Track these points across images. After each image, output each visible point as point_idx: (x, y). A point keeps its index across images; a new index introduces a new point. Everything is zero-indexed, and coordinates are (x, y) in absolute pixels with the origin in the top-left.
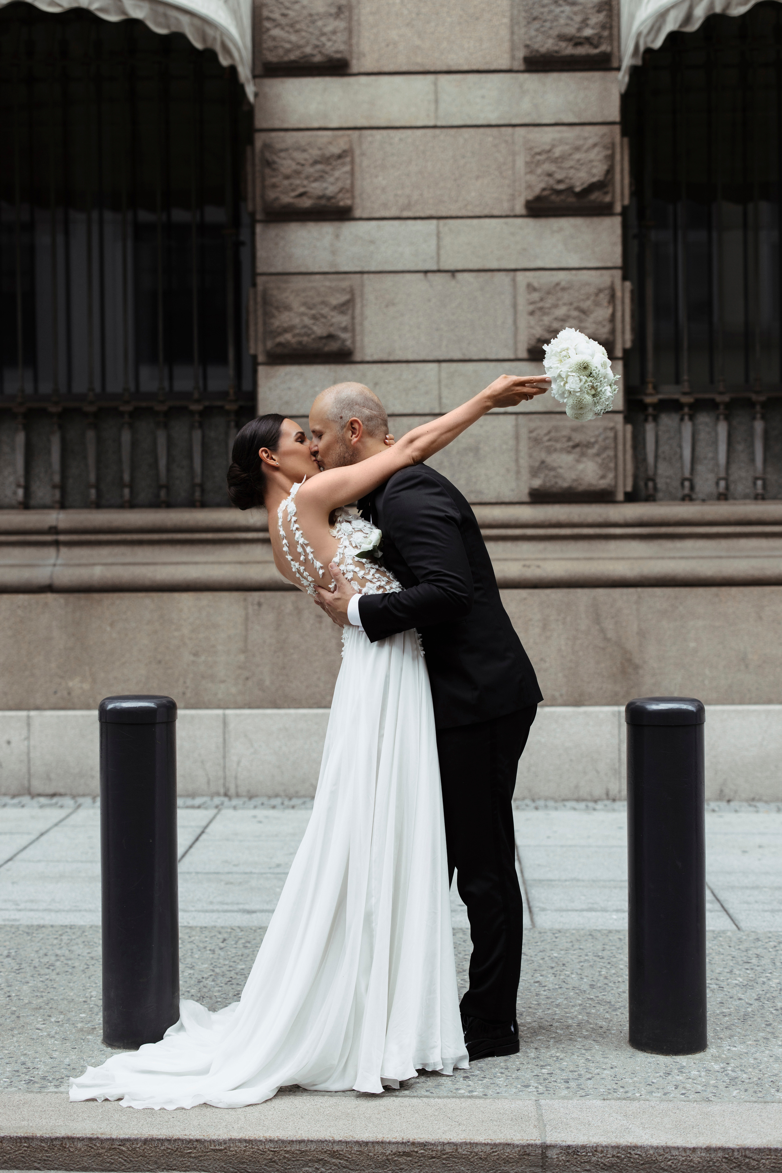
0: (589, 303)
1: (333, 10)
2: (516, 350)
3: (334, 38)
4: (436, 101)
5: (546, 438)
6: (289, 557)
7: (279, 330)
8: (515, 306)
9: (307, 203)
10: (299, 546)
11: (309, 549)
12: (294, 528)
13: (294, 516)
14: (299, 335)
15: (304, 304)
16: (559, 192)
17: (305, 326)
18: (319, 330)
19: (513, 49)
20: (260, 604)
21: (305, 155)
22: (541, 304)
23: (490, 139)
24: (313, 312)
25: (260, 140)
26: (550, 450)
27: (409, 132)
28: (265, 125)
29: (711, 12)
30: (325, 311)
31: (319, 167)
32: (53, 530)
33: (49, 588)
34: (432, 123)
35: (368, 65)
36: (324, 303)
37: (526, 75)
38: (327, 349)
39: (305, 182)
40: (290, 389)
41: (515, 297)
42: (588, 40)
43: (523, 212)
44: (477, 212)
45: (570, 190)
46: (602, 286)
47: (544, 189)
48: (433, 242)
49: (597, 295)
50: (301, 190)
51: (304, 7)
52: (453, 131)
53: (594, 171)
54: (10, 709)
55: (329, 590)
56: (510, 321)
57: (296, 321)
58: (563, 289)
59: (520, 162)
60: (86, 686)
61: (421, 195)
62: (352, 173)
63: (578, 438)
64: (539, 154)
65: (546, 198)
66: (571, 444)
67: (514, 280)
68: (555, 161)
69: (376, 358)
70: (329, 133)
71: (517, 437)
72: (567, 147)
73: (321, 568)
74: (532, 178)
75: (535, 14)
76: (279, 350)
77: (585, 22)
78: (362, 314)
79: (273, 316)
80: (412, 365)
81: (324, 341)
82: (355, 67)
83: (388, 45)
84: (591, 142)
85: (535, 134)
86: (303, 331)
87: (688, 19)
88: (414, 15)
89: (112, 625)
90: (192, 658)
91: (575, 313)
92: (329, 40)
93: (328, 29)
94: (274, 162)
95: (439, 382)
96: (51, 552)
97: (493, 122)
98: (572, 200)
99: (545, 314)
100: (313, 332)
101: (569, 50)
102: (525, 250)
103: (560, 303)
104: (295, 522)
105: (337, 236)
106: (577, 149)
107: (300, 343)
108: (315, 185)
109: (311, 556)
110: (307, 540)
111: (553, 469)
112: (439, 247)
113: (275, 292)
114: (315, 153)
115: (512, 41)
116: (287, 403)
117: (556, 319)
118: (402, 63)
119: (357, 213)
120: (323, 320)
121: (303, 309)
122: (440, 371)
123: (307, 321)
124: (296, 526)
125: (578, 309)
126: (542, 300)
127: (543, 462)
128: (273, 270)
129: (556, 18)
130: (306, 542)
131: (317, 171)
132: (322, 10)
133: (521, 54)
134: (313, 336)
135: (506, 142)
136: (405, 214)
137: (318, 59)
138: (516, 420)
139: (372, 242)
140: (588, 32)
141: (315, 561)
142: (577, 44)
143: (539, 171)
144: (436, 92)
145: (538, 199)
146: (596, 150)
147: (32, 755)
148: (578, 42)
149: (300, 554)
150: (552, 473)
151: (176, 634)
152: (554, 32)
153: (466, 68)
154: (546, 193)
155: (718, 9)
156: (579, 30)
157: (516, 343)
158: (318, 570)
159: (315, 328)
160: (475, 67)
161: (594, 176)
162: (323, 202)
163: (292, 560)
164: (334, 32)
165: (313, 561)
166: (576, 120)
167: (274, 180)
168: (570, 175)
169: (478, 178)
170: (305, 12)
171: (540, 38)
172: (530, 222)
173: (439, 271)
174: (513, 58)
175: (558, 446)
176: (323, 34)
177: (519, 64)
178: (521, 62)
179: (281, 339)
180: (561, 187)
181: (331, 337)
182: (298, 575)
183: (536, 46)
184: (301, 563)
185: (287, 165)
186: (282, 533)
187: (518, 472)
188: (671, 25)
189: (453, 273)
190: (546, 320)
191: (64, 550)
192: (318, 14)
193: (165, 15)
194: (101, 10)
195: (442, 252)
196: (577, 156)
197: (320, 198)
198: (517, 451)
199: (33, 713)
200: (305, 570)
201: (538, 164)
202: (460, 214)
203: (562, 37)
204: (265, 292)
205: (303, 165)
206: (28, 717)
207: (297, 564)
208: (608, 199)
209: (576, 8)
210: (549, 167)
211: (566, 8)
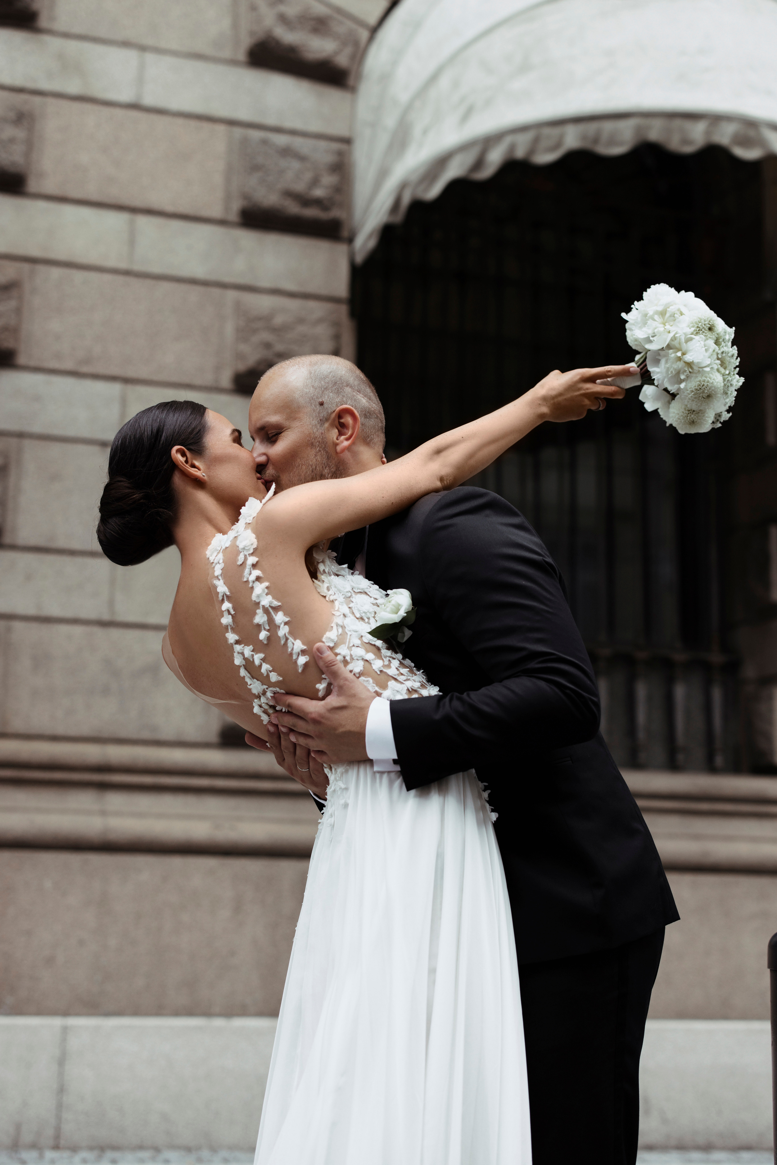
1: (12, 115)
3: (11, 148)
4: (132, 243)
6: (232, 637)
10: (260, 611)
11: (280, 618)
12: (252, 578)
13: (252, 554)
19: (228, 198)
23: (195, 296)
27: (95, 274)
34: (125, 268)
35: (50, 186)
37: (242, 231)
42: (318, 203)
43: (230, 387)
44: (174, 379)
48: (116, 408)
52: (149, 282)
55: (314, 696)
59: (229, 329)
61: (105, 350)
62: (18, 311)
64: (256, 320)
68: (274, 330)
69: (32, 543)
73: (303, 652)
74: (245, 348)
77: (315, 182)
78: (17, 486)
82: (32, 186)
83: (76, 169)
84: (315, 316)
85: (250, 299)
87: (479, 164)
92: (5, 150)
95: (112, 582)
97: (201, 278)
101: (293, 209)
104: (254, 566)
106: (301, 321)
109: (283, 631)
110: (278, 600)
115: (227, 189)
118: (91, 192)
119: (22, 359)
124: (257, 573)
129: (282, 172)
130: (276, 603)
133: (236, 206)
135: (214, 303)
136: (85, 369)
139: (37, 398)
140: (319, 192)
141: (291, 639)
142: (305, 204)
143: (255, 340)
144: (132, 233)
145: (252, 372)
146: (323, 326)
148: (305, 201)
149: (259, 627)
152: (280, 187)
153: (170, 210)
154: (262, 367)
155: (520, 153)
156: (309, 189)
158: (294, 657)
163: (237, 642)
164: (11, 141)
165: (287, 639)
166: (299, 291)
169: (177, 339)
171: (263, 190)
172: (237, 398)
174: (228, 208)
177: (233, 216)
178: (237, 214)
182: (243, 672)
183: (257, 199)
184: (258, 647)
186: (222, 588)
196: (302, 329)
200: (263, 660)
201: (255, 331)
203: (289, 194)
207: (248, 651)
209: (306, 165)
210: (266, 336)
211: (296, 165)
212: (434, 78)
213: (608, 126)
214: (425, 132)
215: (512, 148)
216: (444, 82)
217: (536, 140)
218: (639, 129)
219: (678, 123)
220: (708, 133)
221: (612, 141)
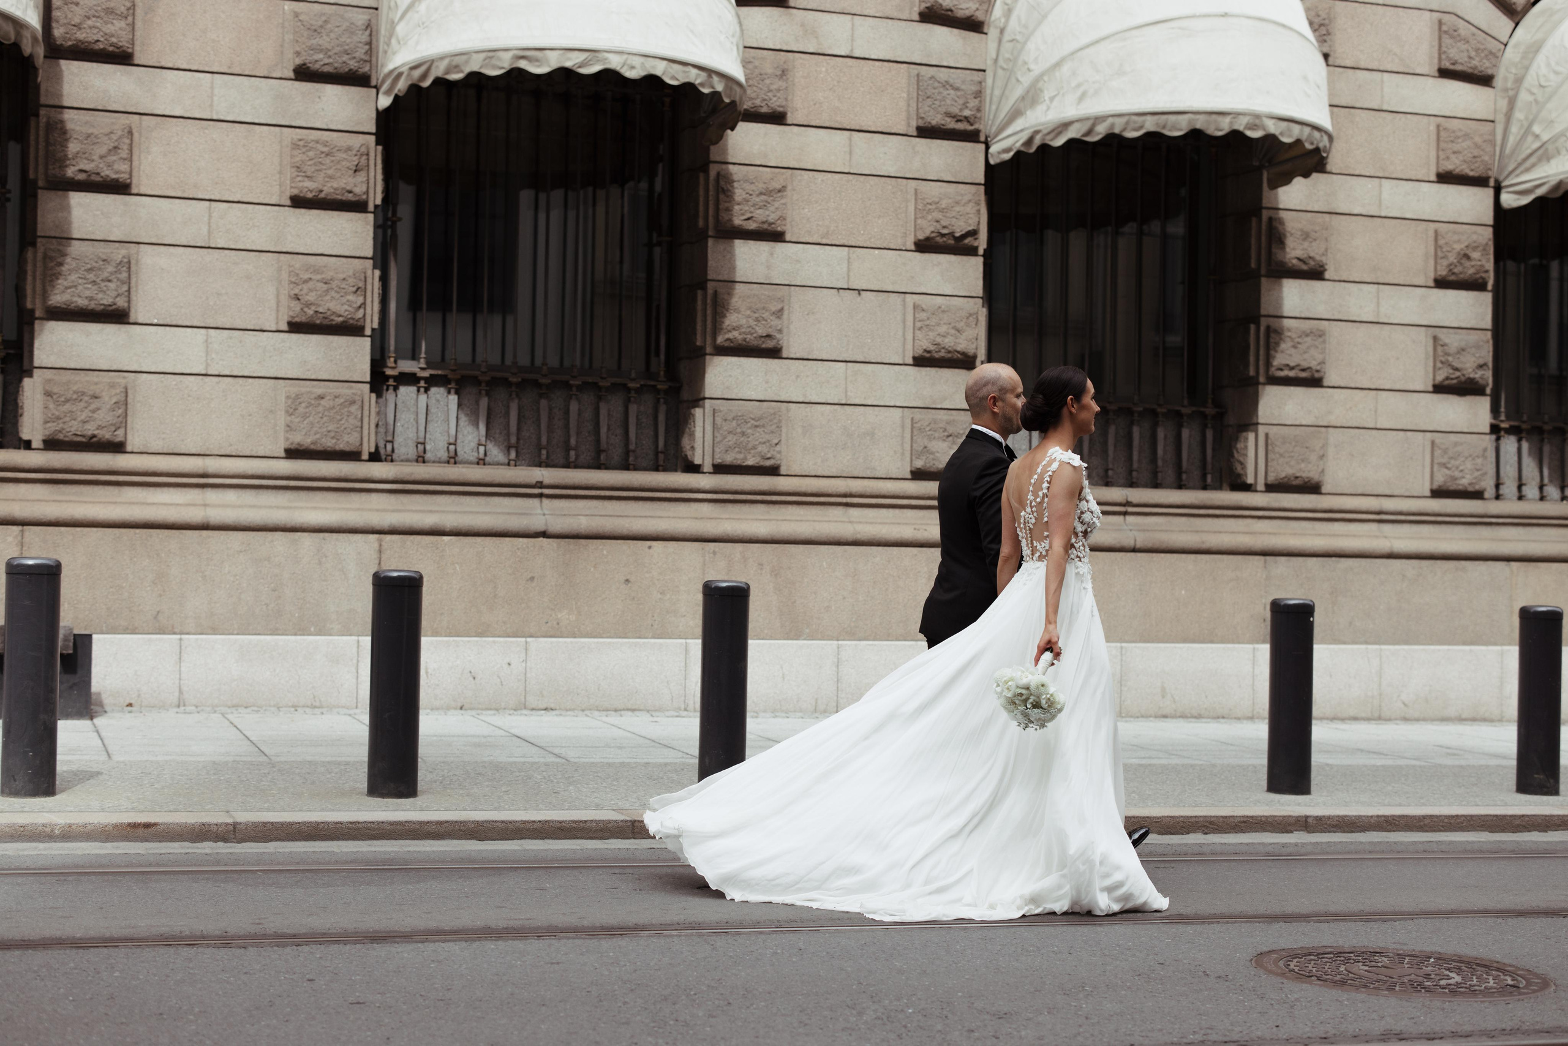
0: (962, 324)
1: (779, 73)
2: (904, 356)
3: (778, 95)
4: (851, 153)
5: (928, 429)
7: (729, 328)
8: (904, 321)
9: (752, 226)
14: (744, 333)
15: (750, 308)
16: (943, 235)
17: (750, 327)
18: (761, 331)
19: (908, 118)
20: (714, 553)
21: (753, 187)
22: (928, 322)
23: (890, 187)
24: (756, 315)
25: (713, 170)
26: (931, 438)
27: (830, 175)
28: (718, 159)
29: (1111, 132)
30: (766, 315)
31: (763, 197)
32: (540, 485)
33: (544, 534)
34: (846, 171)
35: (800, 118)
36: (764, 308)
37: (918, 140)
38: (764, 346)
39: (752, 209)
40: (730, 376)
41: (904, 314)
42: (967, 119)
43: (913, 247)
44: (879, 244)
45: (952, 234)
46: (972, 312)
47: (933, 232)
48: (845, 265)
49: (968, 318)
50: (749, 215)
51: (756, 67)
52: (862, 179)
53: (970, 221)
54: (509, 637)
56: (900, 333)
57: (743, 322)
58: (943, 311)
59: (912, 208)
60: (573, 618)
61: (837, 227)
62: (785, 204)
63: (951, 430)
64: (930, 204)
65: (933, 238)
66: (946, 434)
67: (904, 301)
68: (942, 211)
69: (798, 356)
70: (768, 169)
71: (903, 427)
72: (950, 201)
74: (922, 222)
75: (929, 94)
76: (727, 344)
77: (965, 105)
78: (789, 319)
79: (724, 316)
80: (826, 363)
81: (763, 339)
82: (790, 119)
83: (815, 104)
84: (966, 198)
85: (923, 187)
86: (748, 330)
87: (1089, 132)
88: (835, 83)
89: (595, 567)
90: (660, 596)
91: (953, 332)
92: (775, 96)
93: (773, 87)
94: (729, 190)
95: (846, 378)
96: (535, 502)
97: (893, 175)
98: (952, 242)
99: (930, 330)
100: (756, 332)
101: (952, 125)
102: (913, 277)
103: (942, 322)
105: (772, 254)
106: (957, 203)
107: (745, 340)
108: (760, 211)
111: (932, 453)
112: (849, 270)
113: (726, 297)
114: (761, 186)
115: (908, 112)
116: (728, 388)
117: (939, 335)
118: (825, 120)
119: (787, 237)
120: (764, 322)
121: (748, 312)
122: (846, 369)
123: (752, 323)
125: (954, 328)
126: (928, 319)
127: (925, 447)
128: (720, 278)
129: (944, 99)
131: (762, 201)
132: (770, 71)
133: (914, 124)
134: (755, 335)
135: (901, 191)
136: (824, 241)
137: (764, 110)
138: (903, 412)
139: (798, 261)
140: (967, 113)
142: (958, 121)
143: (930, 217)
144: (850, 145)
145: (928, 239)
146: (971, 204)
147: (528, 675)
148: (959, 119)
150: (931, 456)
151: (647, 575)
152: (943, 110)
153: (873, 129)
154: (933, 235)
155: (1117, 131)
156: (961, 110)
157: (904, 351)
159: (757, 328)
160: (880, 130)
161: (970, 225)
162: (765, 226)
164: (779, 90)
166: (953, 180)
167: (727, 205)
168: (953, 223)
169: (879, 217)
170: (757, 71)
171: (932, 113)
172: (917, 255)
173: (848, 289)
174: (909, 125)
175: (937, 435)
176: (770, 91)
177: (912, 131)
178: (915, 129)
179: (730, 336)
180: (945, 231)
181: (768, 336)
183: (929, 119)
185: (739, 194)
187: (903, 454)
188: (1072, 133)
189: (859, 291)
190: (932, 335)
191: (545, 501)
192: (766, 74)
193: (731, 89)
194: (702, 84)
195: (851, 274)
196: (957, 209)
197: (763, 223)
198: (903, 437)
199: (529, 640)
201: (927, 211)
202: (865, 245)
203: (948, 115)
204: (716, 293)
205: (751, 195)
206: (526, 642)
208: (976, 244)
209: (959, 93)
210: (937, 215)
211: (952, 92)
212: (1058, 65)
213: (1172, 118)
214: (1052, 99)
215: (1112, 125)
216: (1066, 68)
217: (1127, 123)
218: (1190, 121)
219: (1214, 117)
220: (1231, 123)
221: (1174, 128)
